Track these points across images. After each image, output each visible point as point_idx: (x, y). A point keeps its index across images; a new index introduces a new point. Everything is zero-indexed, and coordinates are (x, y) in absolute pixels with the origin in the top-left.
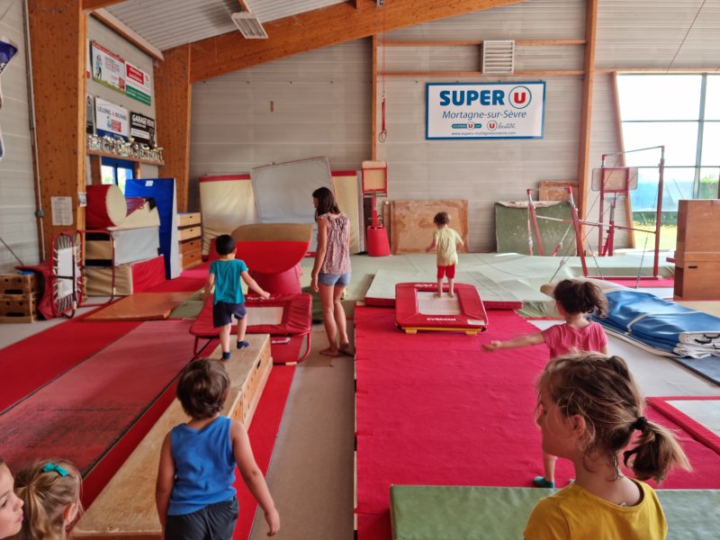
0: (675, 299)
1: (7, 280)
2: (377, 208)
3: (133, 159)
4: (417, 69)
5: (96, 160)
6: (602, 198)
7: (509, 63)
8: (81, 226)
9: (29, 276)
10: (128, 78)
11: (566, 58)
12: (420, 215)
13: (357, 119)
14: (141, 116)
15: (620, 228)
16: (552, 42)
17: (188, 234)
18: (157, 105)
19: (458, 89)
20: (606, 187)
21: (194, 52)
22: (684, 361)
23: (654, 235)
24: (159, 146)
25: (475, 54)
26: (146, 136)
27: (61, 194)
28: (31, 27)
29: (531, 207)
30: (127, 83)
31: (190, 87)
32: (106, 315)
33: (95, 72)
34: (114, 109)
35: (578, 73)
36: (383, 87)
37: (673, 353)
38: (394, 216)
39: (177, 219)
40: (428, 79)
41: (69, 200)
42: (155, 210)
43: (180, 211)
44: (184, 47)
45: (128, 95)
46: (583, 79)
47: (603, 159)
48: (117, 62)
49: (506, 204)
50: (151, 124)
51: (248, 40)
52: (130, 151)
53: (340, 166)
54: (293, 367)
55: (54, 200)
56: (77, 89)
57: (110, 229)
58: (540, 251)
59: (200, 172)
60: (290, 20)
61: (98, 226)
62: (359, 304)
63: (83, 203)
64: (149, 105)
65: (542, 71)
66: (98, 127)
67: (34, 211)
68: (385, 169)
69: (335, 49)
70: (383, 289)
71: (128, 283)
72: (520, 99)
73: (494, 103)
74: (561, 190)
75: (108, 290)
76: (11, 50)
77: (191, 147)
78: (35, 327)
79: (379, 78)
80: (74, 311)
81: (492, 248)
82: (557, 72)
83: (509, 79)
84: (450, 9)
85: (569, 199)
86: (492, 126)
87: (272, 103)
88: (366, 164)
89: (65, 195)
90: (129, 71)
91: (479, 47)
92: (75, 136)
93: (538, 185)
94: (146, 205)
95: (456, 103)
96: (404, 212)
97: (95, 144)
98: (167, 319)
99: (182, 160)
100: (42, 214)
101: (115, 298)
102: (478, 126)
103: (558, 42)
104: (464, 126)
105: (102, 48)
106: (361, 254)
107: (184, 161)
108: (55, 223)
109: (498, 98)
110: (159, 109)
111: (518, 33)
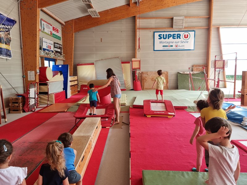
0: (241, 106)
1: (13, 99)
2: (137, 74)
3: (55, 58)
4: (151, 27)
5: (43, 59)
6: (215, 71)
7: (182, 25)
8: (38, 81)
9: (20, 97)
10: (53, 31)
11: (202, 23)
12: (151, 77)
13: (130, 44)
14: (58, 44)
15: (221, 81)
16: (197, 17)
17: (73, 83)
18: (63, 40)
19: (165, 33)
20: (216, 67)
21: (75, 22)
22: (245, 127)
23: (234, 83)
24: (63, 54)
25: (171, 21)
26: (59, 50)
27: (31, 70)
28: (21, 14)
29: (190, 74)
30: (53, 33)
31: (74, 34)
32: (46, 110)
33: (42, 29)
34: (49, 41)
35: (206, 27)
36: (139, 33)
37: (241, 124)
38: (143, 77)
39: (70, 78)
40: (154, 30)
41: (34, 72)
42: (62, 75)
43: (70, 76)
44: (72, 20)
45: (53, 37)
46: (208, 29)
47: (215, 57)
48: (50, 26)
49: (182, 73)
50: (61, 46)
51: (94, 18)
52: (54, 55)
53: (124, 60)
54: (109, 129)
55: (29, 72)
56: (36, 35)
57: (47, 82)
58: (193, 89)
59: (77, 62)
60: (107, 11)
61: (43, 81)
62: (131, 107)
63: (38, 73)
64: (60, 40)
65: (194, 27)
66: (43, 48)
67: (22, 76)
68: (140, 61)
69: (123, 21)
70: (139, 102)
71: (53, 100)
72: (186, 37)
73: (177, 38)
74: (201, 68)
75: (47, 102)
76: (14, 22)
77: (74, 54)
78: (22, 115)
79: (138, 30)
80: (35, 109)
81: (177, 88)
82: (199, 27)
83: (183, 30)
84: (162, 6)
85: (204, 70)
86: (176, 46)
87: (101, 39)
88: (133, 59)
89: (32, 70)
90: (54, 29)
91: (172, 19)
92: (36, 51)
93: (193, 66)
94: (59, 74)
95: (164, 38)
96: (146, 75)
97: (43, 54)
98: (66, 112)
99: (71, 58)
100: (25, 77)
101: (49, 105)
102: (172, 46)
103: (199, 17)
104: (167, 46)
105: (45, 21)
106: (131, 90)
107: (72, 59)
108: (29, 80)
109: (179, 36)
110: (64, 41)
111: (186, 14)
